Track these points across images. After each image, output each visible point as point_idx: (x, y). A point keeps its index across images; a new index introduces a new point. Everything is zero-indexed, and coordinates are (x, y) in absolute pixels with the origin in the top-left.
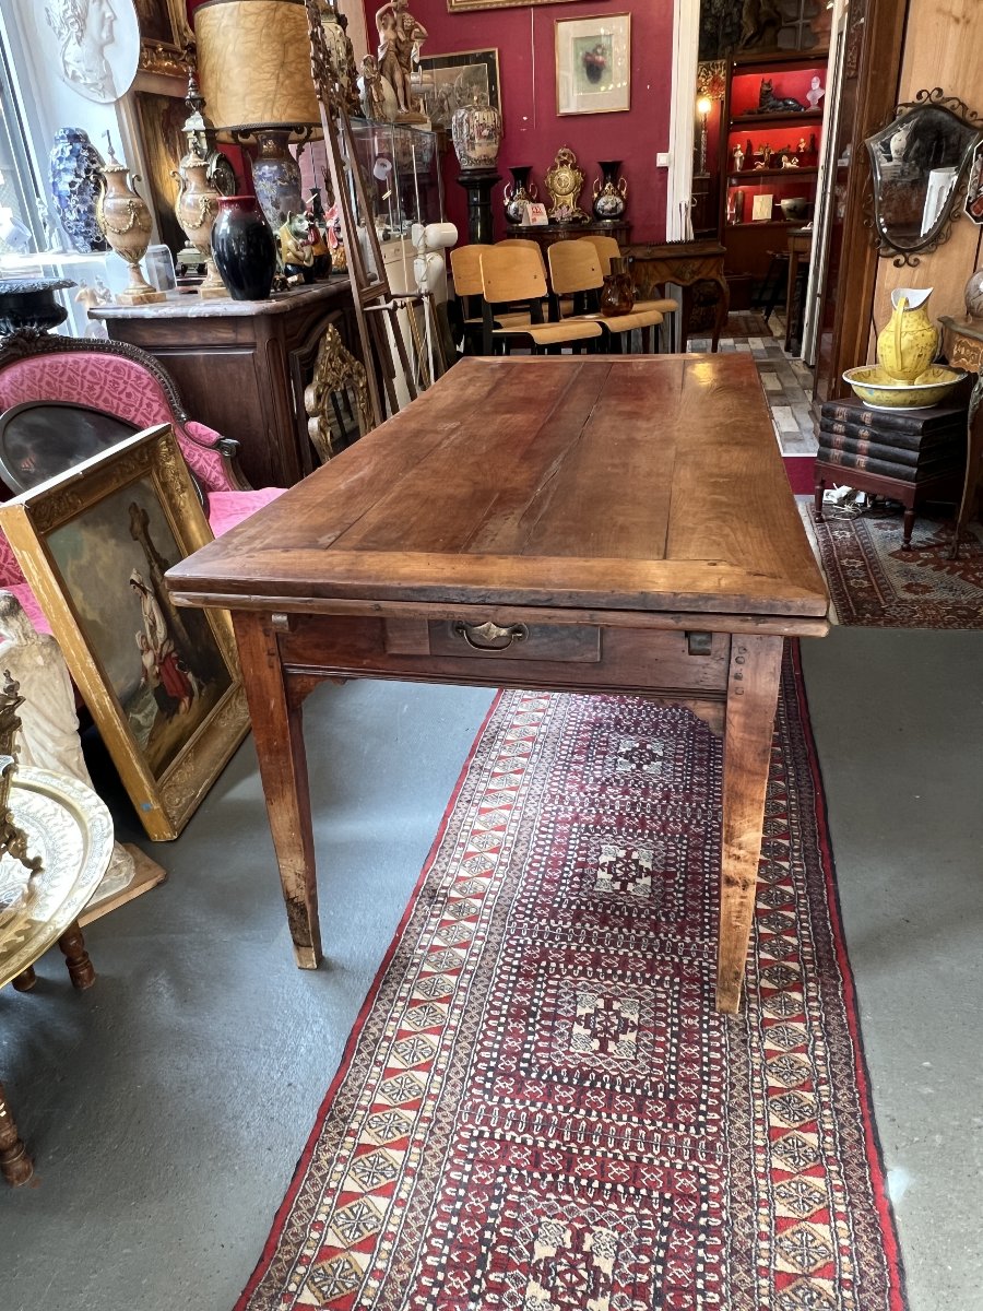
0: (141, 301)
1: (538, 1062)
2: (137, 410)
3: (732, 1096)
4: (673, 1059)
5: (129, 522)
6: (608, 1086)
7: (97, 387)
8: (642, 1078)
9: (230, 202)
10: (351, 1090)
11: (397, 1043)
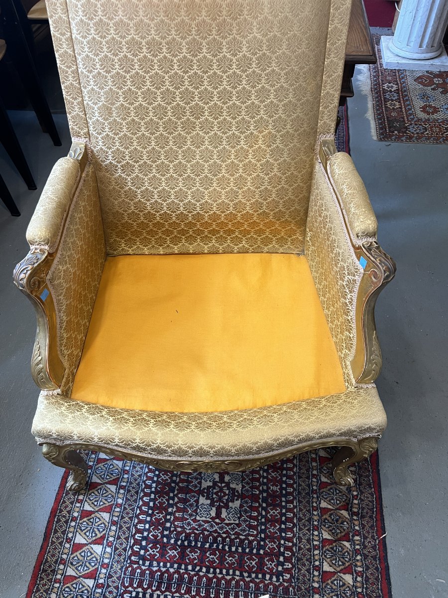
4: (263, 520)
6: (220, 547)
10: (50, 566)
11: (80, 522)
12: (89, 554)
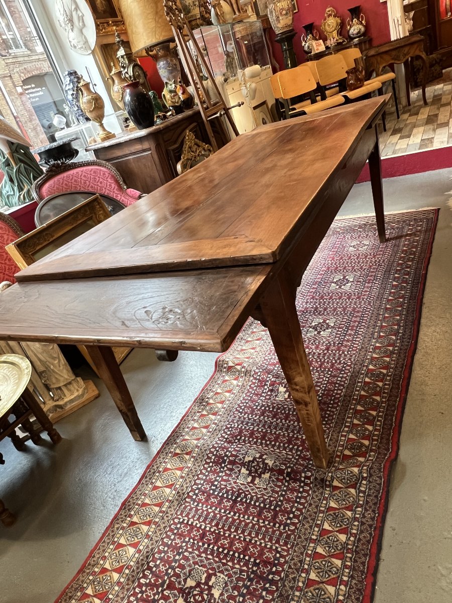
0: (104, 140)
1: (220, 487)
7: (87, 182)
8: (266, 497)
11: (163, 474)
12: (162, 493)
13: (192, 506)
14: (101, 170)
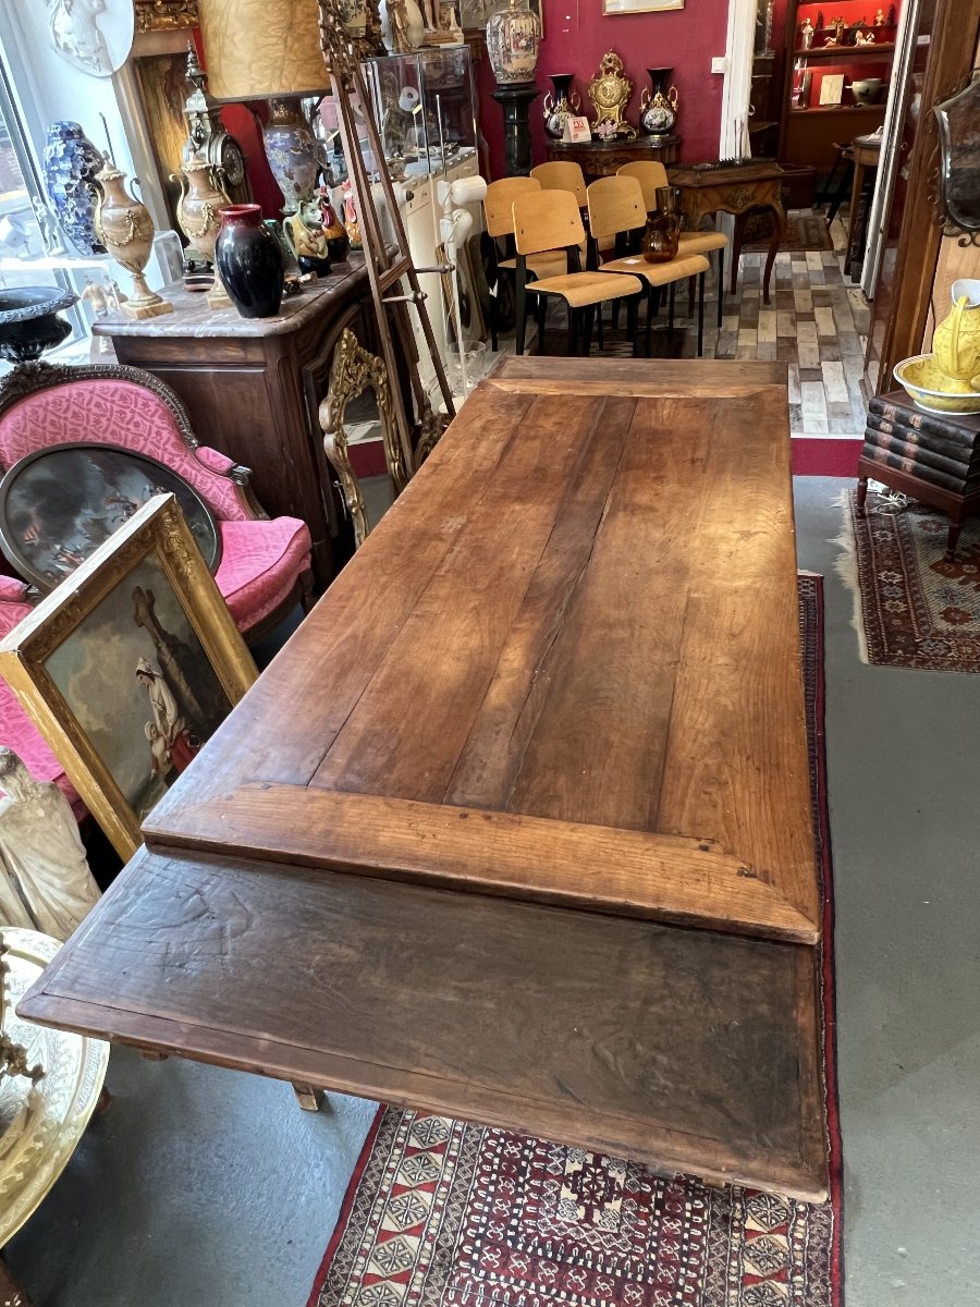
0: (147, 314)
1: (525, 1231)
2: (146, 440)
3: (709, 1284)
4: (655, 1234)
5: (133, 611)
6: (590, 1264)
7: (104, 420)
8: (622, 1255)
9: (233, 218)
10: (346, 1257)
11: (392, 1200)
12: (401, 1247)
13: (477, 1279)
14: (138, 394)
